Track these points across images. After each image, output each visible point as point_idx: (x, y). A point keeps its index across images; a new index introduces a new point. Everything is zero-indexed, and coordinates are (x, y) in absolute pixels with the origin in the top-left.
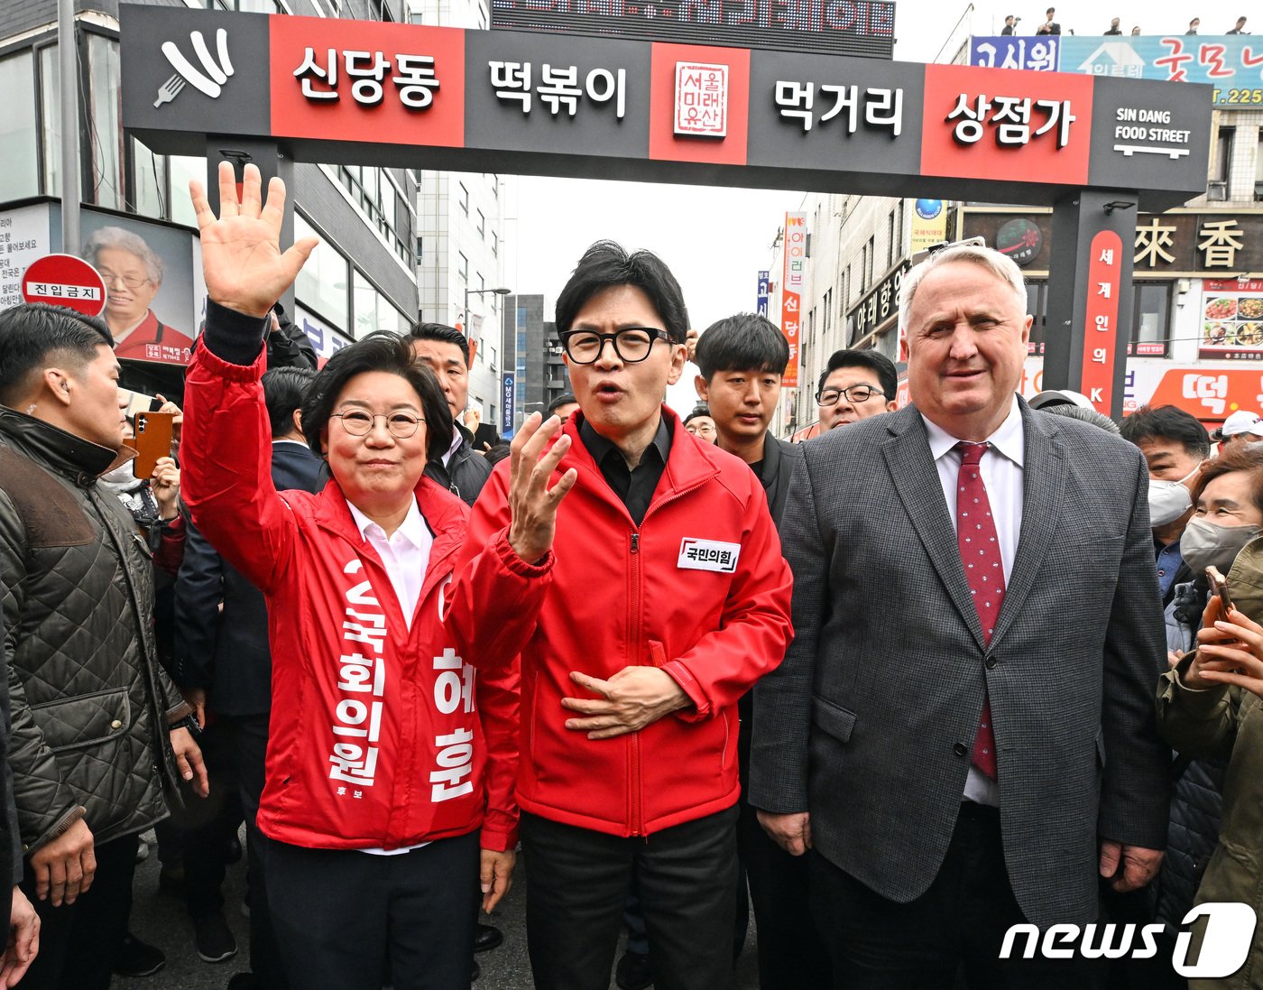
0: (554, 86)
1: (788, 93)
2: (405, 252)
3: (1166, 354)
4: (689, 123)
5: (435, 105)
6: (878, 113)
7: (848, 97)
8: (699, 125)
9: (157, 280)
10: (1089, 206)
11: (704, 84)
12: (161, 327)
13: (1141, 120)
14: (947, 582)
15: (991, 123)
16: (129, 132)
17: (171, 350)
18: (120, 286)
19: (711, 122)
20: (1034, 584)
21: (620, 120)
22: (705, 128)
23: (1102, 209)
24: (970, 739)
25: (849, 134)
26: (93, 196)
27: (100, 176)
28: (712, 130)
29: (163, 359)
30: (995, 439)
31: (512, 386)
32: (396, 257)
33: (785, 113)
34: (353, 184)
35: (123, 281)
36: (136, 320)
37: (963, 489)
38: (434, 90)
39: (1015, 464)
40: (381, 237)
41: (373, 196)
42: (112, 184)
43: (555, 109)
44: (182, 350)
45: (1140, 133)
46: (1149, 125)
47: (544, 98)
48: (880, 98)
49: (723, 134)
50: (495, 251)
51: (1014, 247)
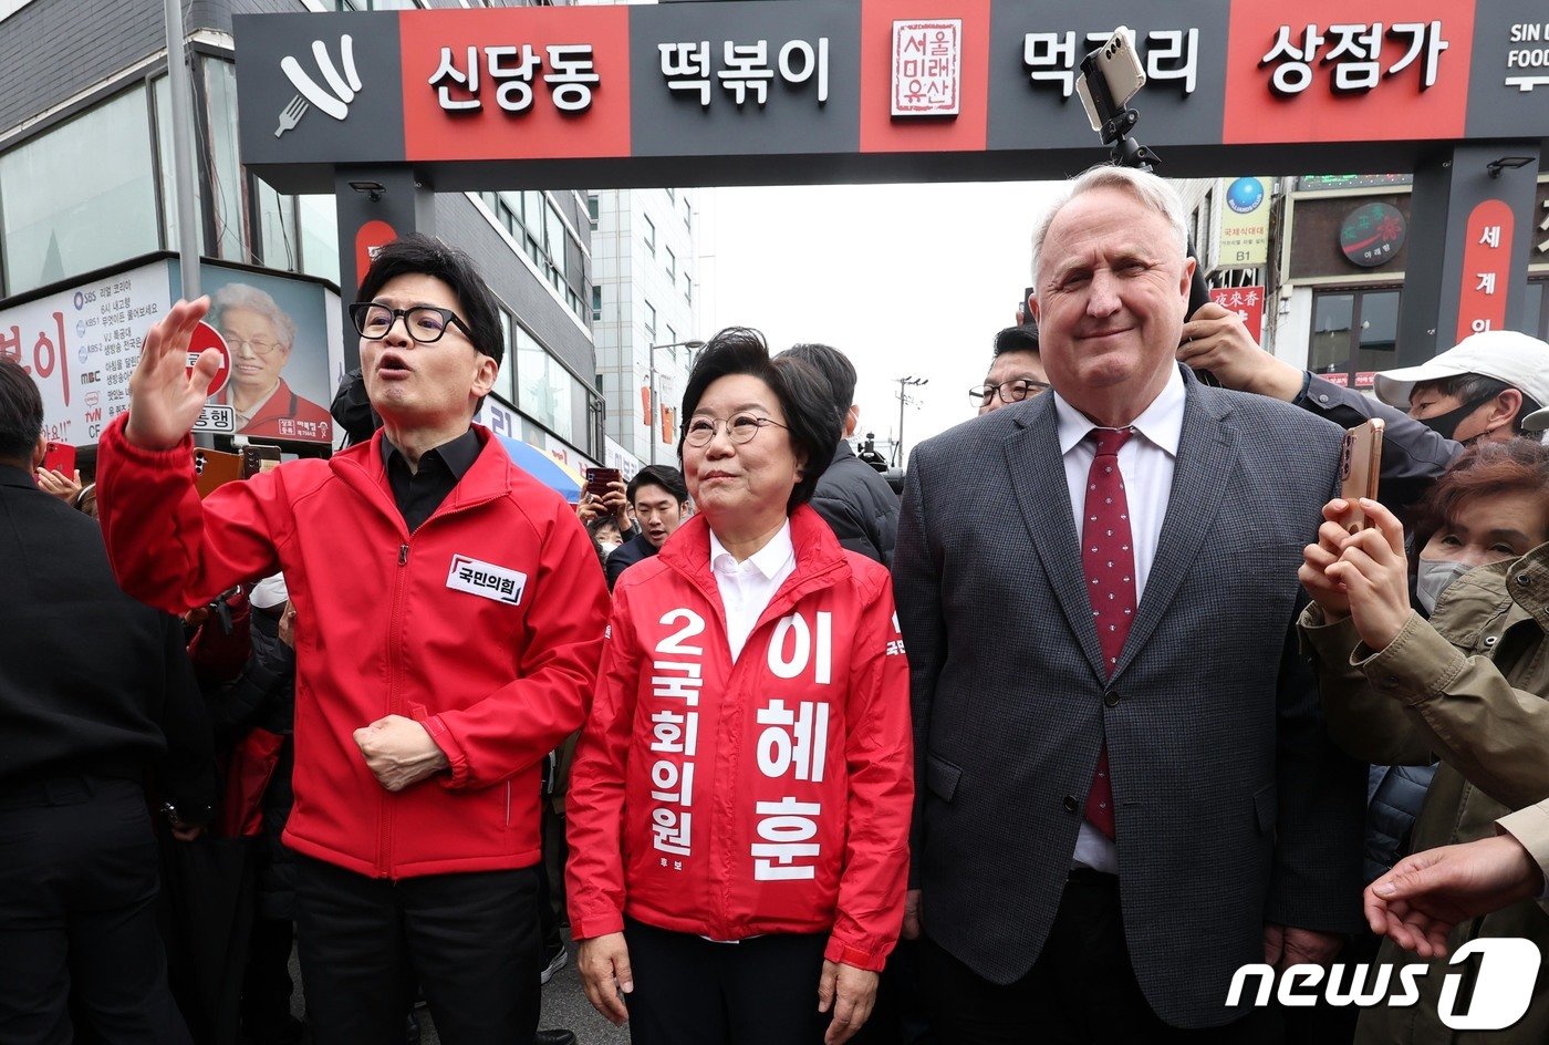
0: (738, 68)
1: (1041, 49)
2: (578, 303)
4: (911, 101)
5: (594, 105)
6: (1164, 64)
8: (924, 102)
9: (288, 344)
10: (1467, 167)
11: (930, 48)
12: (294, 397)
14: (1065, 602)
15: (1324, 63)
16: (254, 170)
17: (306, 425)
18: (248, 352)
19: (939, 97)
20: (1173, 603)
21: (822, 105)
22: (930, 105)
23: (1485, 170)
24: (1081, 792)
26: (217, 249)
27: (222, 225)
28: (940, 107)
29: (297, 436)
30: (1142, 424)
32: (567, 309)
33: (1037, 75)
34: (514, 222)
35: (251, 346)
36: (266, 391)
37: (1093, 487)
38: (593, 86)
39: (1168, 454)
40: (549, 285)
41: (538, 236)
42: (237, 235)
43: (740, 98)
44: (318, 424)
45: (1544, 57)
47: (727, 85)
48: (1165, 46)
49: (955, 111)
50: (688, 297)
51: (1366, 243)
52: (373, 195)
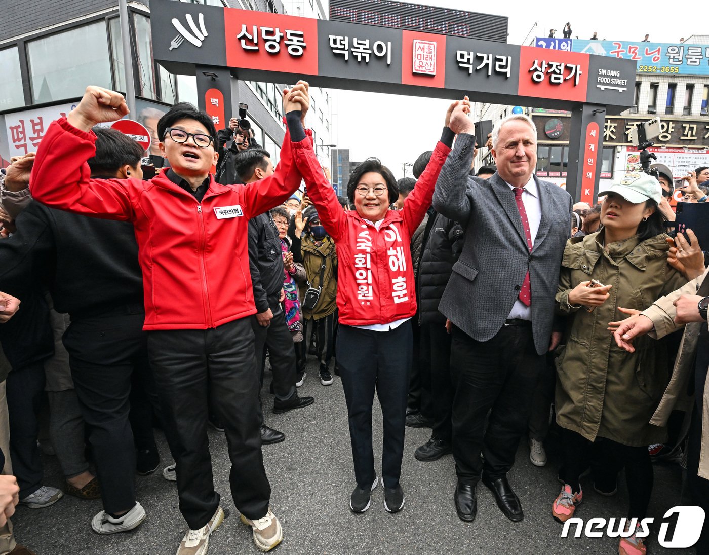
0: (359, 48)
1: (462, 56)
3: (612, 178)
4: (419, 68)
5: (304, 55)
6: (501, 67)
7: (488, 59)
8: (424, 69)
10: (587, 111)
11: (426, 50)
13: (608, 74)
15: (548, 73)
16: (156, 62)
18: (156, 136)
19: (429, 68)
21: (388, 65)
22: (426, 70)
23: (591, 113)
25: (488, 76)
26: (141, 93)
27: (143, 83)
28: (430, 72)
30: (526, 187)
31: (337, 190)
33: (461, 65)
34: (263, 94)
38: (304, 48)
39: (534, 196)
41: (272, 100)
42: (149, 88)
43: (359, 59)
45: (607, 80)
46: (611, 77)
47: (354, 54)
48: (501, 60)
49: (434, 73)
50: (327, 128)
51: (553, 131)
52: (213, 78)
